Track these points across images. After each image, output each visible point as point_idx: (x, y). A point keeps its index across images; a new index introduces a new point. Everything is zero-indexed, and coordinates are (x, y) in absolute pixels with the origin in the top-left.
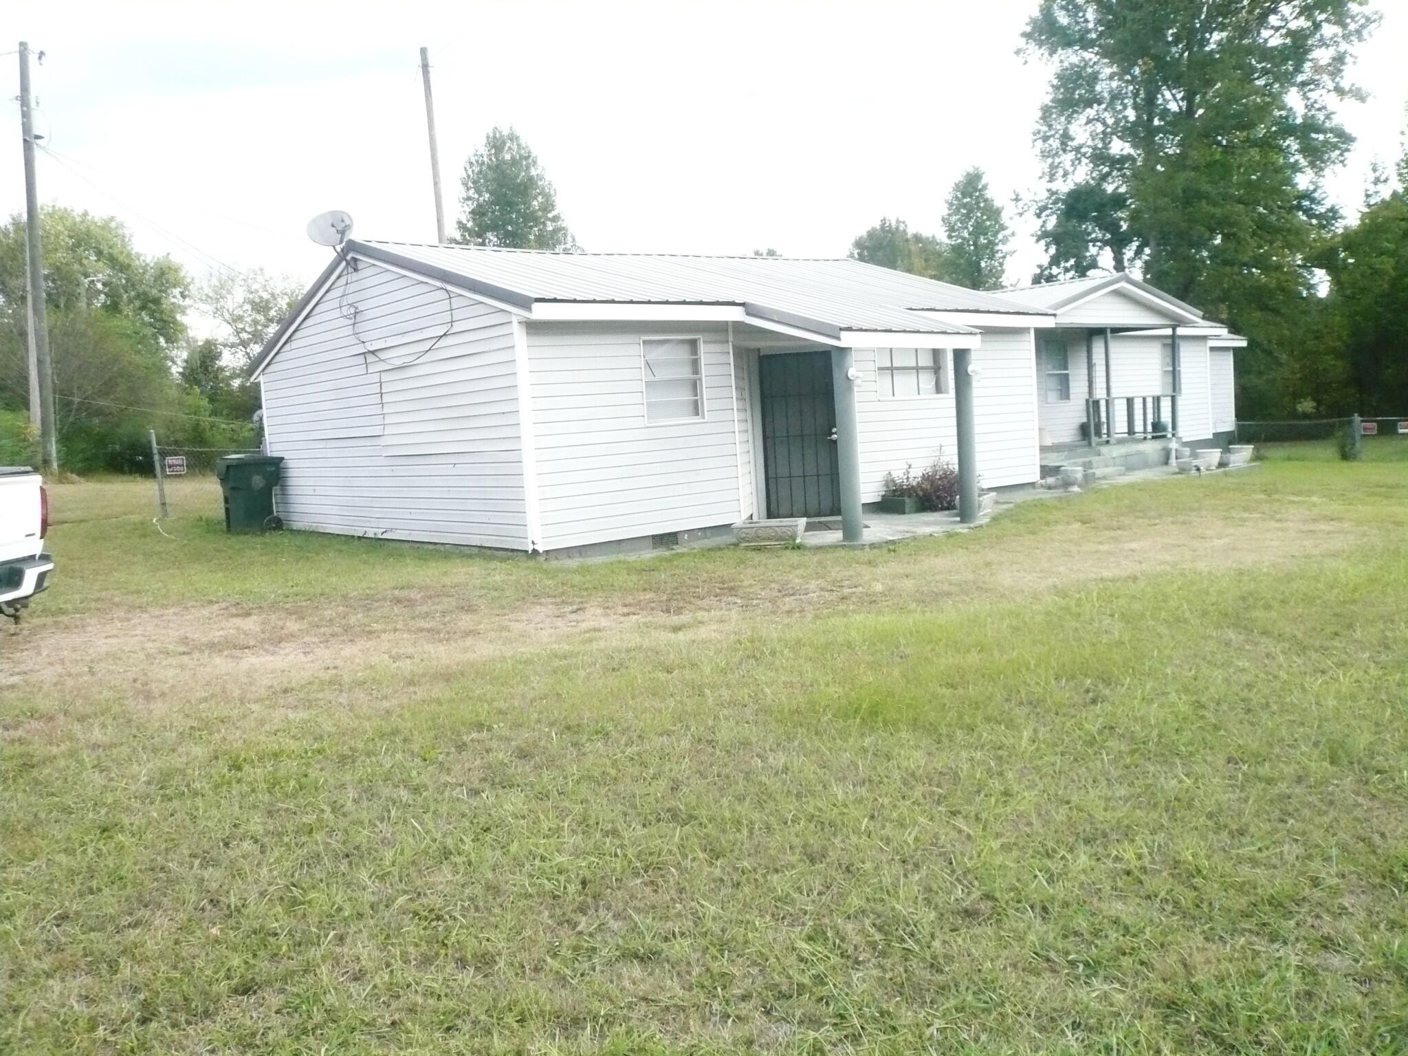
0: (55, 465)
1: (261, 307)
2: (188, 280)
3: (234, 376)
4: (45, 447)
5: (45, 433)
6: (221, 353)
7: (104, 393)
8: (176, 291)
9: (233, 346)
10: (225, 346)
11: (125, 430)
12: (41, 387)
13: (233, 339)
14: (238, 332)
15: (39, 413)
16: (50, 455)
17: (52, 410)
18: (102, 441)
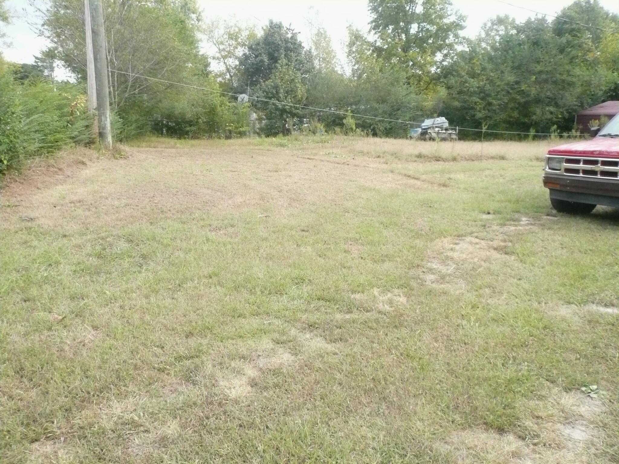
0: (110, 139)
1: (233, 36)
2: (200, 10)
3: (217, 76)
4: (100, 121)
5: (100, 106)
6: (210, 63)
7: (153, 72)
8: (194, 16)
9: (218, 58)
10: (214, 58)
11: (166, 104)
12: (96, 59)
13: (218, 55)
14: (220, 51)
15: (95, 86)
16: (104, 128)
17: (106, 82)
18: (149, 113)
